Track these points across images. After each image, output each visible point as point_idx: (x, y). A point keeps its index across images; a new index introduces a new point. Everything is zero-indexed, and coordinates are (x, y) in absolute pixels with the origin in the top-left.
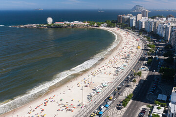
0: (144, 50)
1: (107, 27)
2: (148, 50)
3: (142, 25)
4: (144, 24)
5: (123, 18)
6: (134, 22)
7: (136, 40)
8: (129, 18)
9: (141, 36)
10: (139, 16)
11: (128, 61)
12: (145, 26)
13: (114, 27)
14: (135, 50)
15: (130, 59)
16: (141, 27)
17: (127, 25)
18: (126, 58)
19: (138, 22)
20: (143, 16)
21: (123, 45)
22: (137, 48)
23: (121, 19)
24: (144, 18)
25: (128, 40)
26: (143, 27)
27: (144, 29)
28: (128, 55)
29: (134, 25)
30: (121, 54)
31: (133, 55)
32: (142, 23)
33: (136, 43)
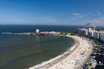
0: (93, 49)
1: (71, 35)
2: (95, 49)
3: (92, 35)
4: (93, 34)
5: (80, 30)
6: (87, 33)
7: (88, 43)
8: (84, 30)
9: (91, 41)
10: (90, 29)
11: (83, 56)
12: (94, 35)
13: (75, 35)
14: (88, 49)
15: (85, 55)
16: (91, 36)
17: (82, 35)
18: (82, 54)
19: (89, 33)
20: (92, 29)
21: (80, 46)
22: (89, 48)
23: (79, 31)
24: (93, 30)
25: (83, 43)
26: (92, 36)
27: (93, 37)
28: (84, 52)
29: (87, 34)
30: (79, 51)
31: (86, 52)
32: (92, 33)
33: (88, 45)
